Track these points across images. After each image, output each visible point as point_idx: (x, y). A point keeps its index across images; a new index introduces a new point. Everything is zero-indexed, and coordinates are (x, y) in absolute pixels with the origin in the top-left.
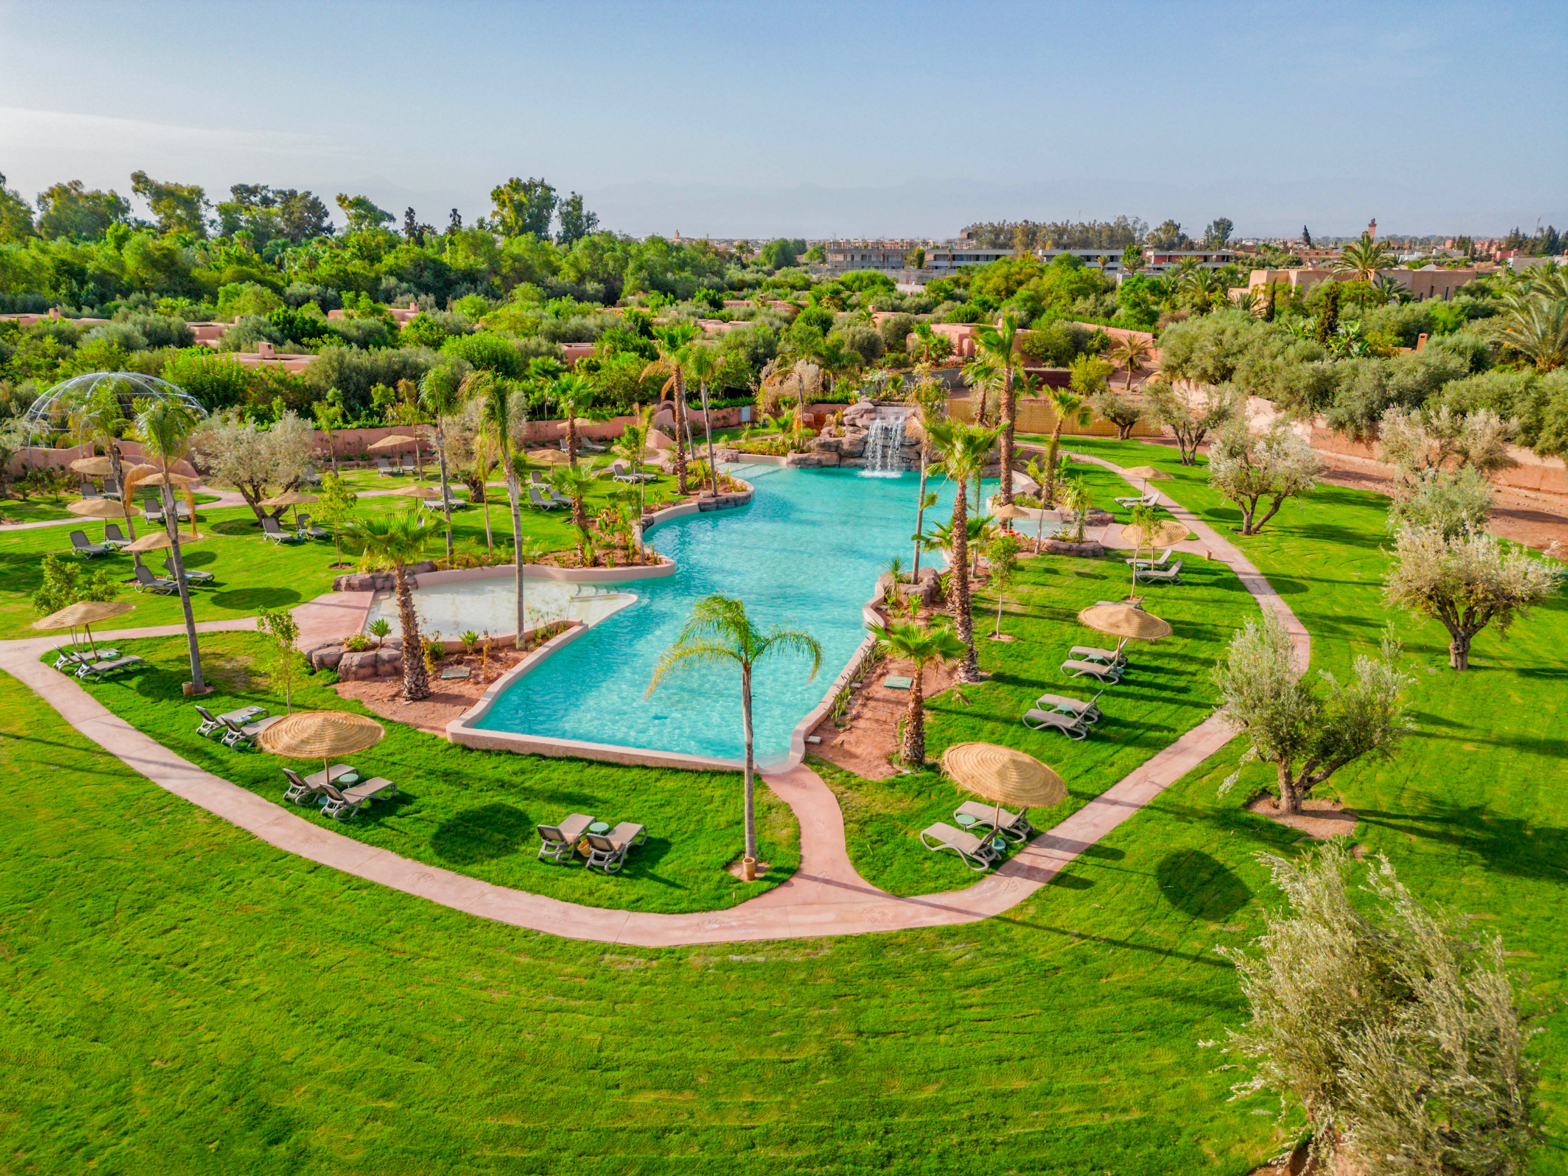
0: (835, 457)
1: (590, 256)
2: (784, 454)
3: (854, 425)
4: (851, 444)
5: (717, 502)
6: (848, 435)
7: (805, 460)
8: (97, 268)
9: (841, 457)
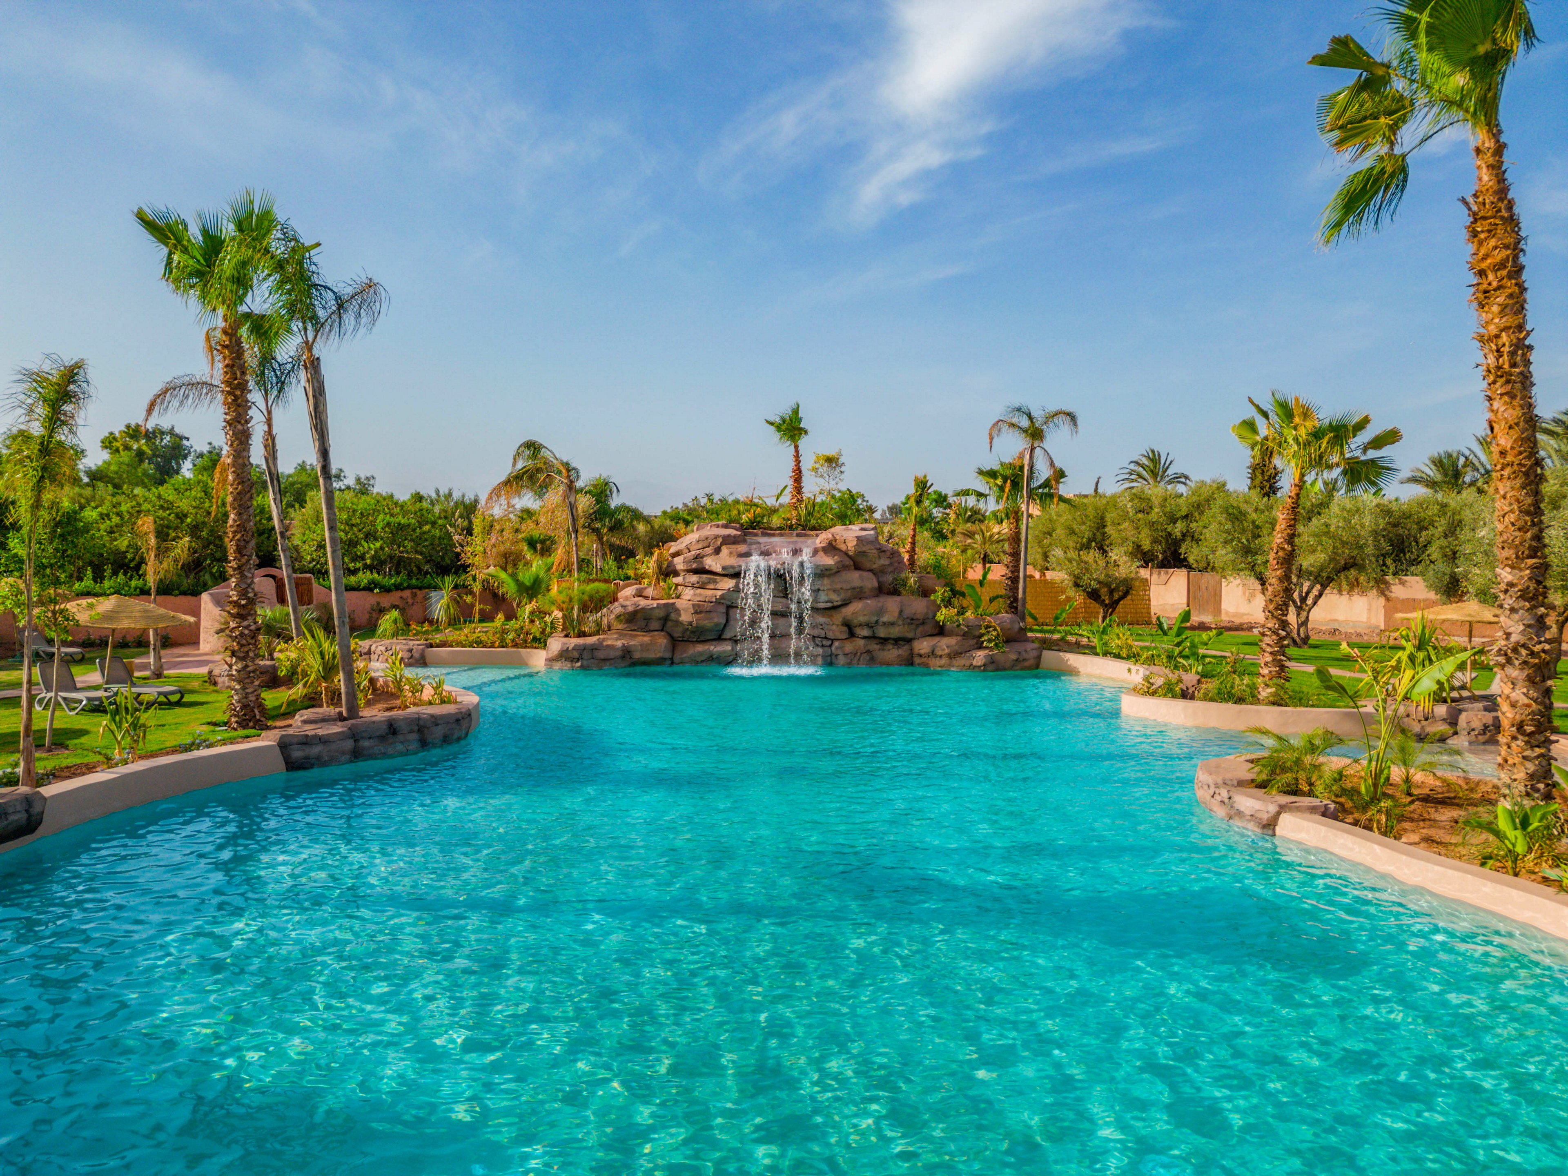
0: (662, 641)
2: (540, 642)
3: (701, 571)
4: (698, 610)
5: (354, 735)
6: (688, 594)
7: (593, 649)
9: (674, 642)
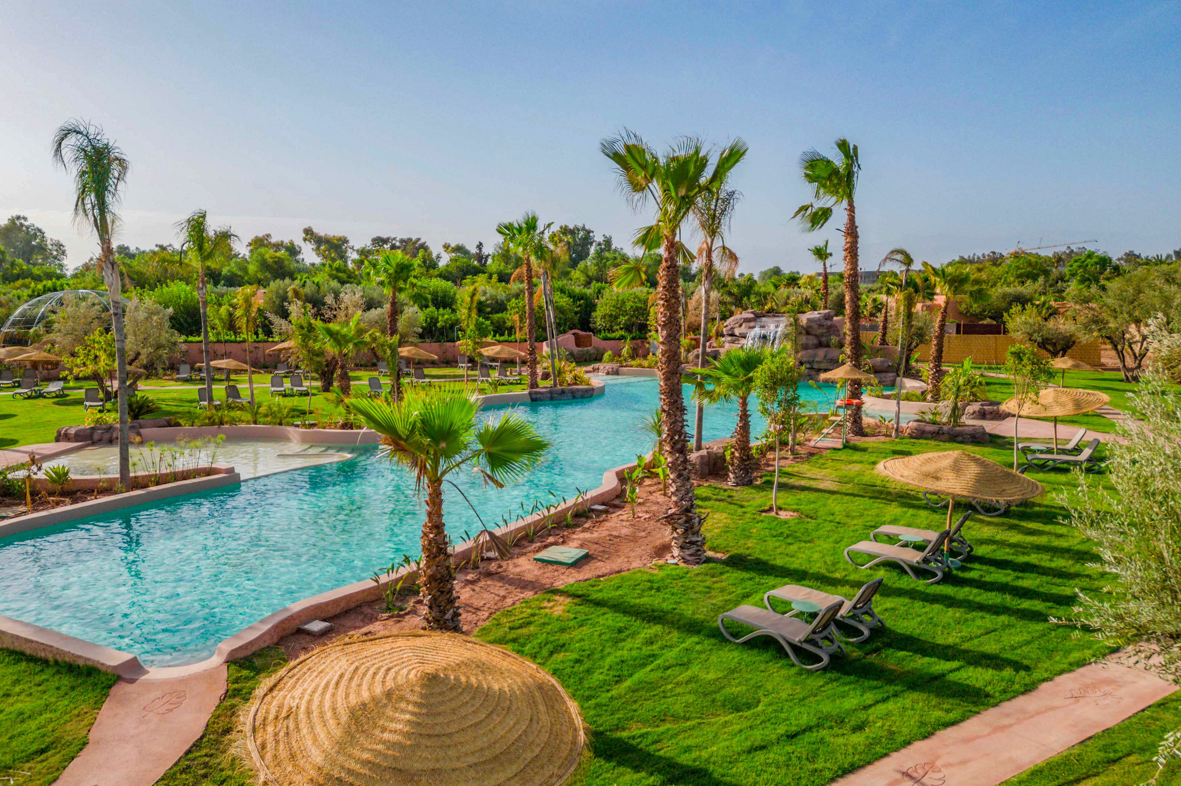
1: (597, 265)
3: (732, 335)
6: (727, 346)
8: (229, 271)
